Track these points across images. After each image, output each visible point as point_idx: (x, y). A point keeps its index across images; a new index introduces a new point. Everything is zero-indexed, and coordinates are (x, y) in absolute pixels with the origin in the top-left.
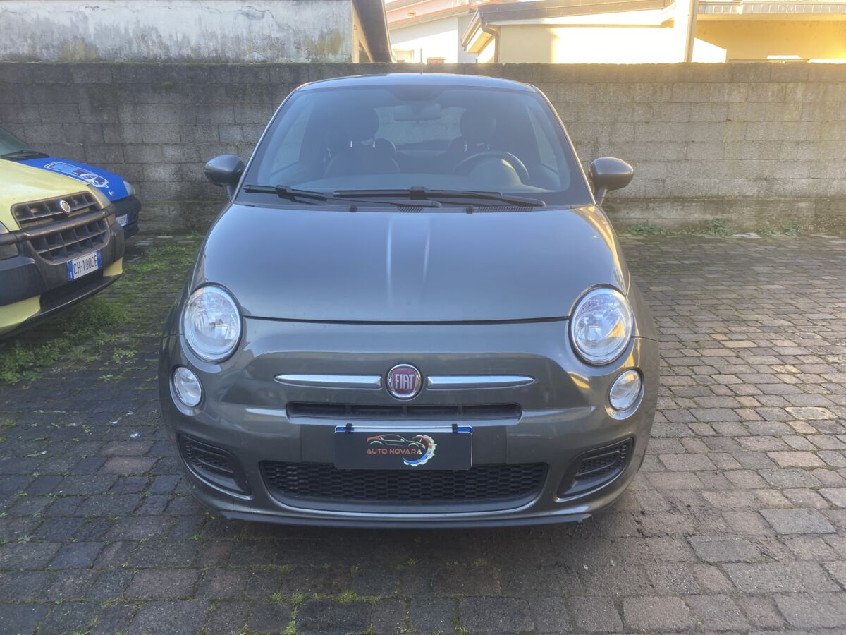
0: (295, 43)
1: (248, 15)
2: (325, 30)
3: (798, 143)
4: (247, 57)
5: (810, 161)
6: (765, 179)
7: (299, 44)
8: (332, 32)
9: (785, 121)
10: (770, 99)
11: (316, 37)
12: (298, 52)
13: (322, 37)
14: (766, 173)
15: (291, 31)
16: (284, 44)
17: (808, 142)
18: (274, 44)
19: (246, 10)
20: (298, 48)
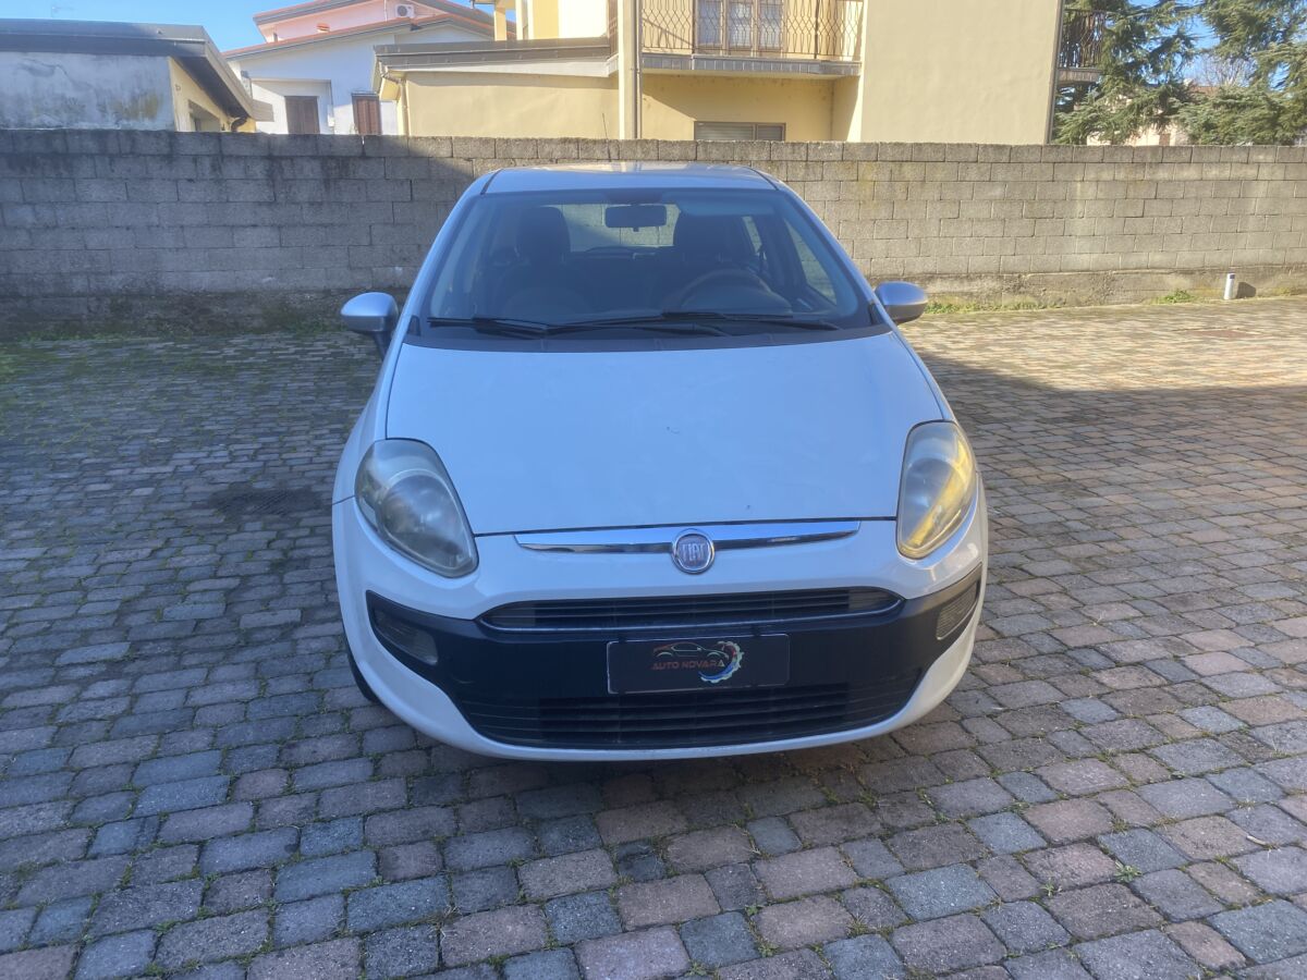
0: (98, 105)
1: (31, 70)
2: (137, 91)
4: (35, 121)
7: (105, 107)
8: (146, 94)
11: (126, 98)
12: (104, 116)
13: (134, 99)
15: (91, 91)
16: (84, 106)
18: (72, 107)
19: (27, 63)
20: (103, 109)
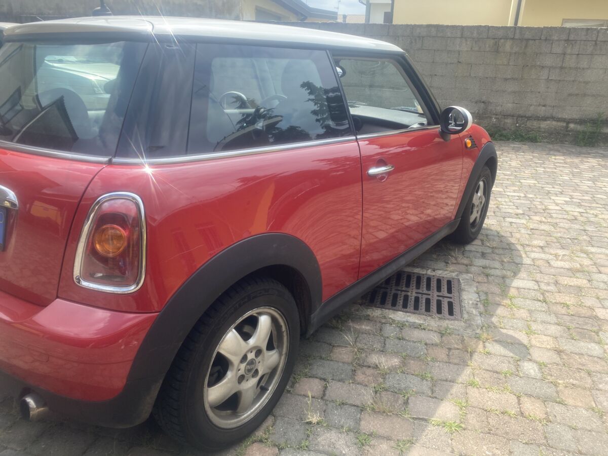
3: (506, 79)
5: (514, 92)
6: (483, 102)
9: (498, 65)
10: (488, 49)
14: (484, 98)
17: (513, 79)
